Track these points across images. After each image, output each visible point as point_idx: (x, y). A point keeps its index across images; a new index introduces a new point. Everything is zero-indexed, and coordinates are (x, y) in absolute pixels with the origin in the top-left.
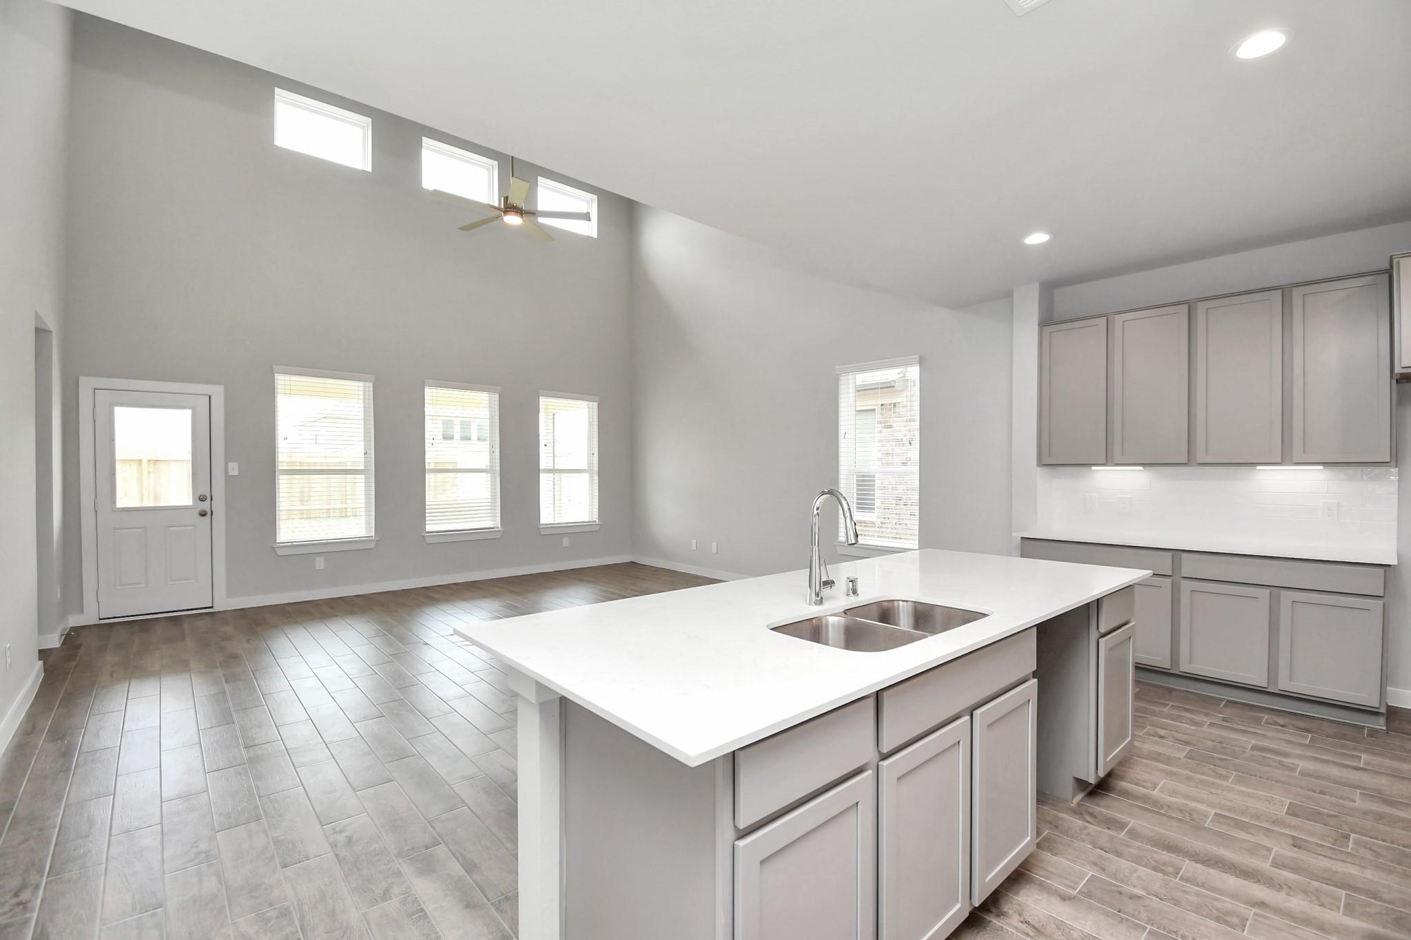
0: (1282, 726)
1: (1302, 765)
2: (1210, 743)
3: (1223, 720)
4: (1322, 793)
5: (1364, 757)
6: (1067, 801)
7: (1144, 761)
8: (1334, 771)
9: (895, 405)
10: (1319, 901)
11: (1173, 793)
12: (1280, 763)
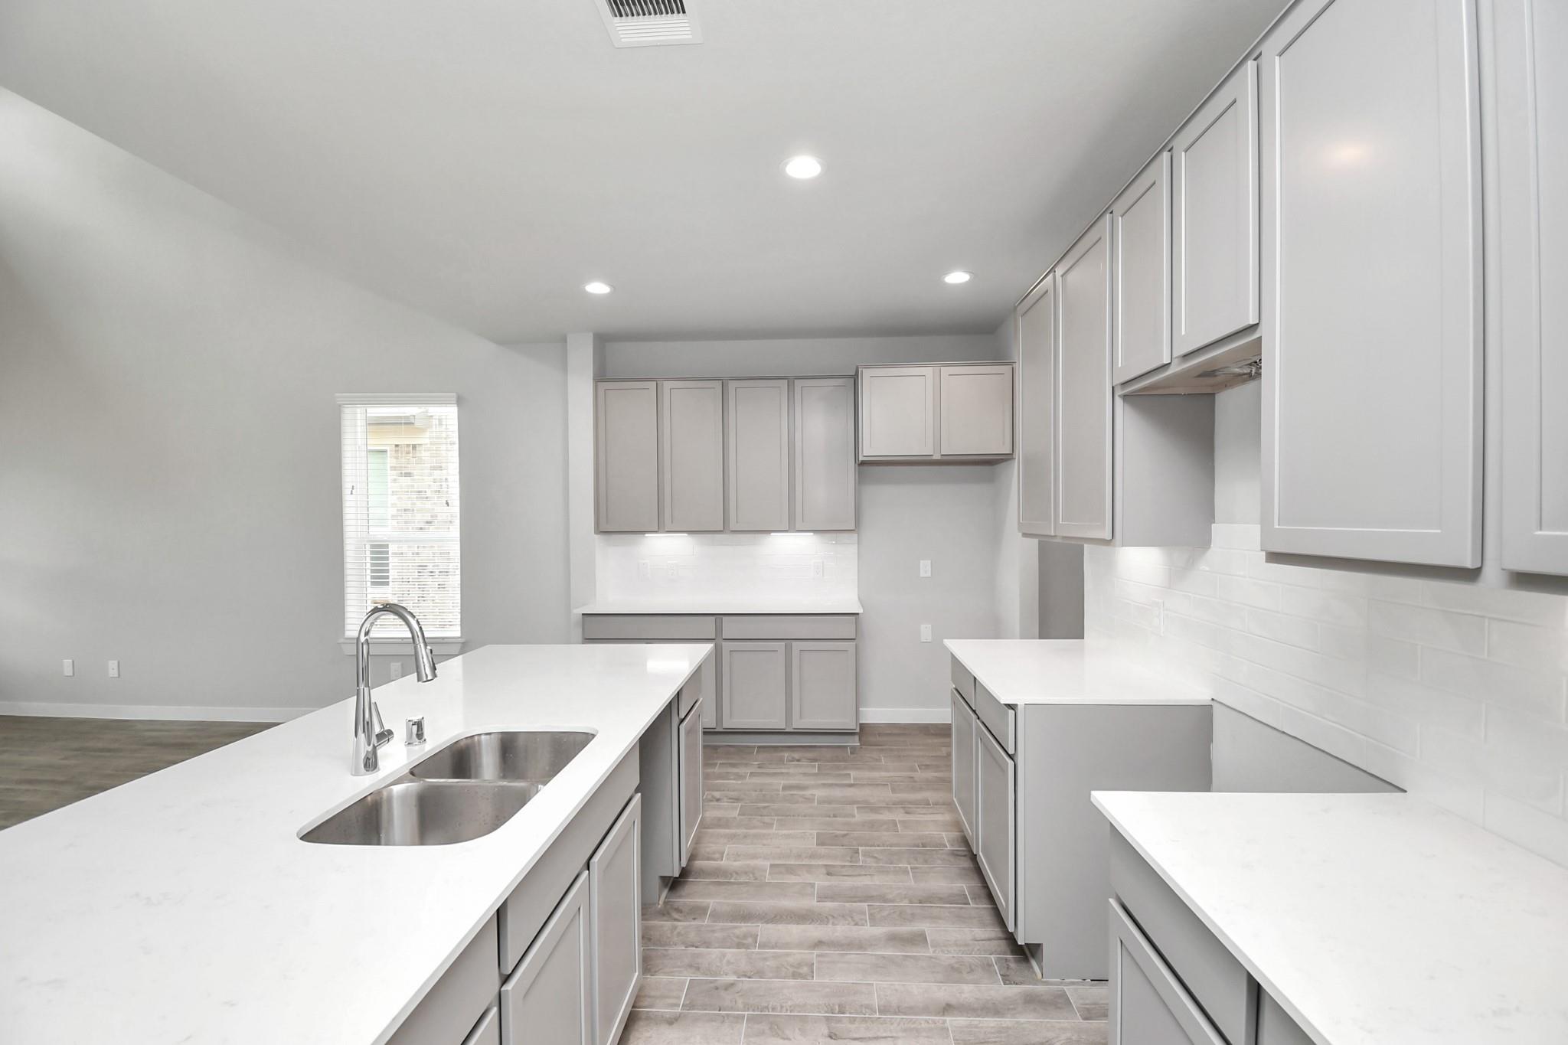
0: (798, 761)
1: (819, 793)
2: (754, 794)
3: (759, 767)
4: (835, 816)
5: (853, 773)
6: (654, 904)
7: (710, 830)
8: (838, 793)
9: (414, 447)
10: (854, 921)
11: (737, 856)
12: (803, 796)
